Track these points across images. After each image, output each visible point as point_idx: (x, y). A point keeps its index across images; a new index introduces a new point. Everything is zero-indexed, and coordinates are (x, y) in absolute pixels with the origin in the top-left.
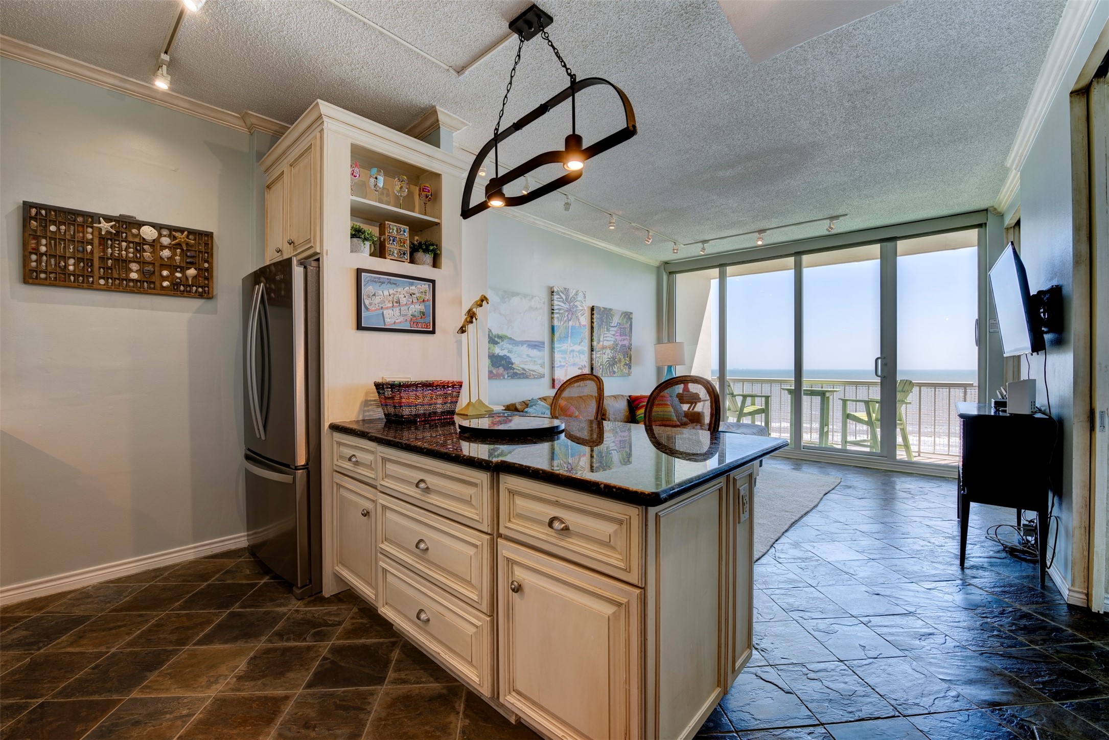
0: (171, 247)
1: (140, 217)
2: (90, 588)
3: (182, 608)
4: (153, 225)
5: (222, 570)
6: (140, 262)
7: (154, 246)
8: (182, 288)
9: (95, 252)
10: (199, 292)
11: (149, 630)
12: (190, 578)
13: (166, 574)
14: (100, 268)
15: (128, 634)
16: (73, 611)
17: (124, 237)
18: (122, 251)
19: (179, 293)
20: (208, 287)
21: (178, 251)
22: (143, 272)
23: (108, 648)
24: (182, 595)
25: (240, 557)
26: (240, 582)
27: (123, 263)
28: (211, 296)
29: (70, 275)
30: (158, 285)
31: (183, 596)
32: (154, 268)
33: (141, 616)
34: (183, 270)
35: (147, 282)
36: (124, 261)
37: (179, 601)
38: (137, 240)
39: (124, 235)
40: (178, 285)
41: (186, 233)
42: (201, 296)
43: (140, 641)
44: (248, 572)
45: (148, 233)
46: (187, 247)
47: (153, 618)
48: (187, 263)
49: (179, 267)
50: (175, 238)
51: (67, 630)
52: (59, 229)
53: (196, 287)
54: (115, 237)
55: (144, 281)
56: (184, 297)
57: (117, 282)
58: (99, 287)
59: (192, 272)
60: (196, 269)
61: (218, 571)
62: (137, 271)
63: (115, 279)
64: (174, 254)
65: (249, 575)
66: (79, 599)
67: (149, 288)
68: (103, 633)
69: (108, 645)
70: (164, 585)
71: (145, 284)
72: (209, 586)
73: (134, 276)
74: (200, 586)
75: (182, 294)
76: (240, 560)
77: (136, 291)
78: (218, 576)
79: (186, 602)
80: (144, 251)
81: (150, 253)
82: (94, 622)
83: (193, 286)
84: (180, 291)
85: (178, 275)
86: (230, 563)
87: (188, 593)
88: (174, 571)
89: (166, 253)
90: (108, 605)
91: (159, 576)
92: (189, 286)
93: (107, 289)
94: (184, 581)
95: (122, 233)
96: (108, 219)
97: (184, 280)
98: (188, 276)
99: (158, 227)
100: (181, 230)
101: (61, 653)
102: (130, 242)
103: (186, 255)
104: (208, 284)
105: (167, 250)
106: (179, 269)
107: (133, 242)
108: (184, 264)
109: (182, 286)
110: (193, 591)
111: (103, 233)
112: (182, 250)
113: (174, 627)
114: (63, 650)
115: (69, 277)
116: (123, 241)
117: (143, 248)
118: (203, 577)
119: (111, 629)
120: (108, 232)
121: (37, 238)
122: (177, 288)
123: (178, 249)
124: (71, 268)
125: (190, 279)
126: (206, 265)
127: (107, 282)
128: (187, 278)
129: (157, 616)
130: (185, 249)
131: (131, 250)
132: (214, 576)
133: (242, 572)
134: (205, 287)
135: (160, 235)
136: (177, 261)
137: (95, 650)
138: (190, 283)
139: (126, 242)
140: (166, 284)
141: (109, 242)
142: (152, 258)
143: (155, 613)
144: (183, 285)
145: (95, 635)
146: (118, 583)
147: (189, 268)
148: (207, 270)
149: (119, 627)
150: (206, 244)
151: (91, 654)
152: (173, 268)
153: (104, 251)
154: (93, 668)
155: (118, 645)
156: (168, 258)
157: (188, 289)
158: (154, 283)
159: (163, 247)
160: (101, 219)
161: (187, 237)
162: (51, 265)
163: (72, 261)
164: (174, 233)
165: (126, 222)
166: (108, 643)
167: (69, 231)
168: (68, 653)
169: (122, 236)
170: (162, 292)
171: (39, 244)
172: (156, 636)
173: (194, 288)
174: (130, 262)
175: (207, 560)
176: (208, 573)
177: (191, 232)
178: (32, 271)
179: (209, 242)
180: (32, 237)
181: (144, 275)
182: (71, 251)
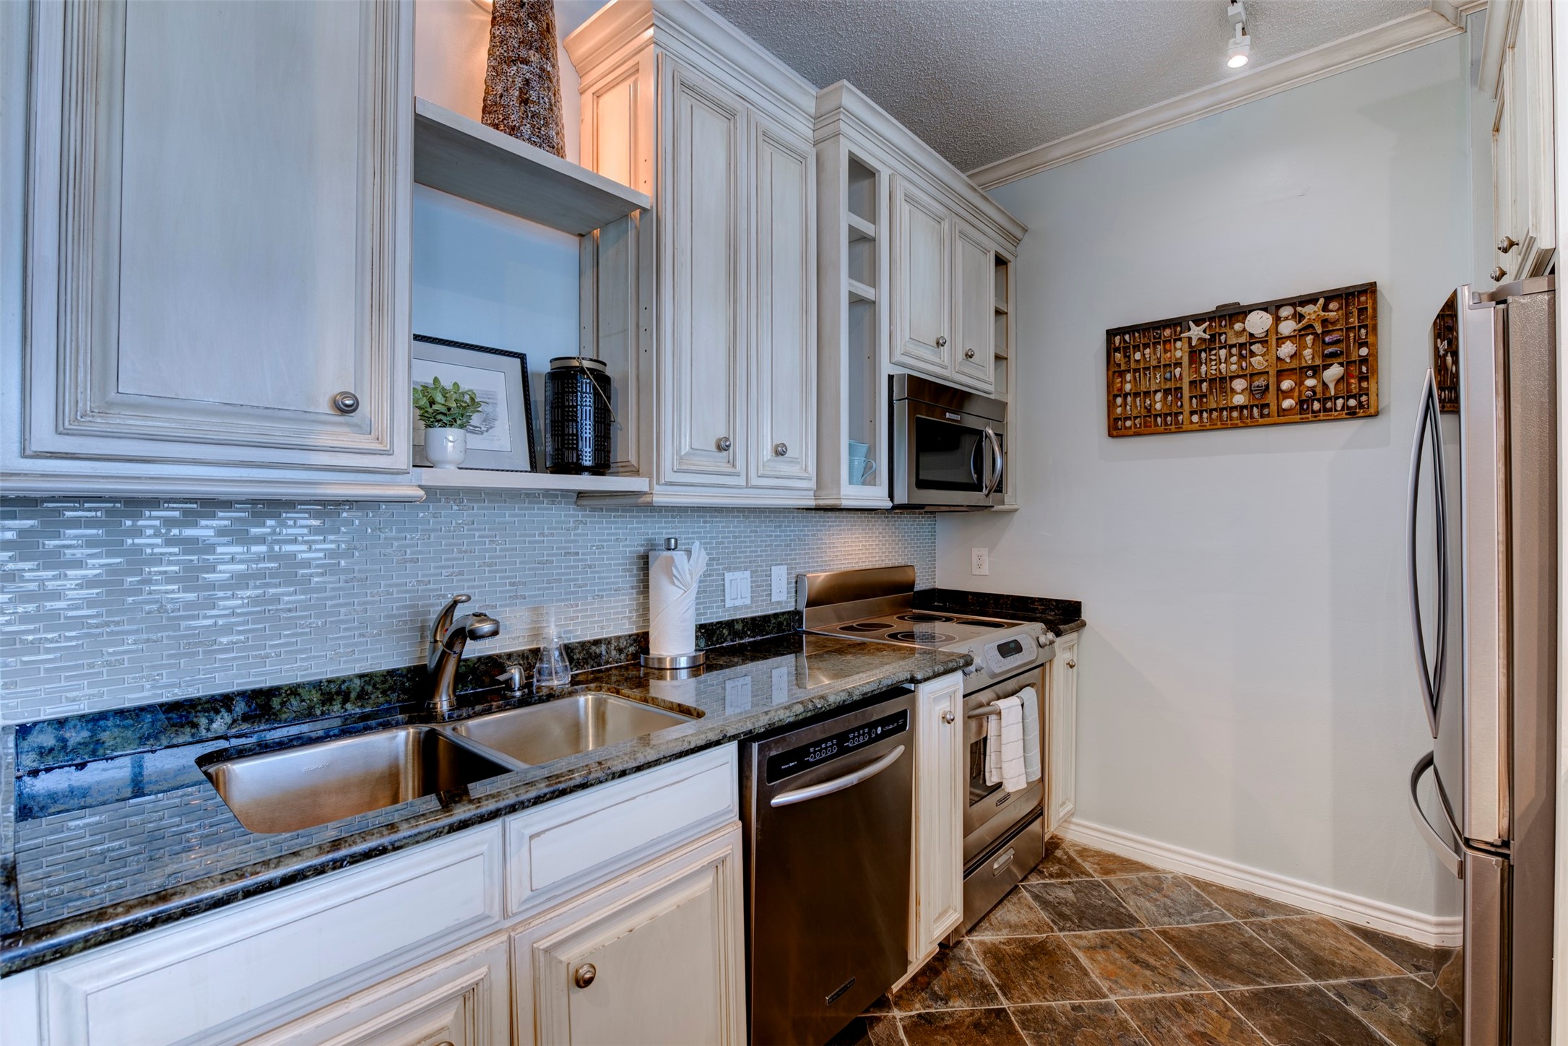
0: (1295, 336)
1: (1245, 301)
2: (1169, 876)
3: (1242, 1003)
4: (1264, 307)
5: (1361, 973)
6: (1246, 375)
7: (1267, 341)
8: (1316, 406)
9: (1184, 376)
10: (1349, 408)
11: (1170, 1005)
12: (1297, 952)
13: (1271, 918)
14: (1191, 398)
15: (1146, 988)
16: (1128, 899)
17: (1223, 341)
18: (1221, 363)
19: (1310, 415)
20: (1367, 394)
21: (1309, 339)
22: (1251, 390)
23: (1110, 989)
24: (1259, 976)
25: (1418, 968)
26: (1373, 1028)
27: (1221, 383)
28: (1372, 411)
29: (1156, 416)
30: (1273, 407)
31: (1260, 980)
32: (1268, 381)
33: (1183, 969)
34: (1316, 371)
35: (1257, 406)
36: (1223, 379)
37: (1247, 984)
38: (1242, 340)
39: (1223, 337)
40: (1310, 401)
41: (1321, 301)
42: (1352, 414)
43: (1147, 1012)
44: (1405, 1015)
45: (1258, 323)
46: (1323, 327)
47: (1191, 987)
48: (1325, 357)
49: (1310, 368)
50: (1301, 317)
51: (1102, 923)
52: (1144, 355)
53: (1343, 397)
54: (1211, 343)
55: (1252, 407)
56: (1320, 421)
57: (1215, 414)
58: (1190, 427)
59: (1334, 372)
60: (1341, 364)
61: (1355, 971)
62: (1243, 390)
63: (1212, 410)
64: (1301, 347)
65: (1402, 1024)
66: (1146, 885)
67: (1262, 416)
68: (1125, 961)
69: (1114, 986)
70: (1251, 937)
71: (1255, 409)
72: (1315, 990)
73: (1239, 400)
74: (1300, 978)
75: (1316, 418)
76: (1412, 976)
77: (1240, 425)
78: (1344, 980)
79: (1255, 995)
80: (1252, 354)
81: (1263, 356)
82: (1132, 934)
83: (1338, 398)
84: (1313, 412)
85: (1310, 382)
86: (1386, 969)
87: (1272, 979)
88: (1285, 921)
89: (1287, 349)
90: (1166, 919)
91: (1257, 915)
92: (1330, 399)
93: (1202, 428)
94: (1283, 951)
95: (1220, 335)
96: (1198, 320)
97: (1319, 390)
98: (1326, 381)
99: (1273, 307)
100: (1311, 299)
101: (1072, 954)
102: (1231, 346)
103: (1323, 341)
104: (1368, 389)
105: (1288, 343)
106: (1310, 373)
107: (1234, 346)
108: (1318, 362)
109: (1316, 403)
110: (1281, 981)
111: (1193, 344)
112: (1316, 334)
113: (1202, 1029)
114: (1075, 951)
115: (1156, 420)
116: (1220, 348)
117: (1251, 350)
118: (1319, 966)
119: (1137, 961)
120: (1201, 340)
121: (1121, 374)
122: (1308, 407)
123: (1308, 334)
124: (1158, 406)
125: (1332, 386)
126: (1364, 351)
127: (1201, 417)
128: (1325, 385)
129: (1204, 987)
130: (1319, 331)
131: (1234, 359)
132: (1337, 978)
133: (1392, 1006)
134: (1361, 396)
135: (1278, 320)
136: (1307, 358)
137: (1098, 981)
138: (1333, 394)
139: (1225, 347)
140: (1287, 403)
141: (1203, 355)
142: (1266, 364)
143: (1202, 980)
144: (1318, 400)
145: (1117, 955)
146: (1203, 890)
147: (1326, 367)
148: (1364, 361)
149: (1147, 966)
150: (1362, 311)
151: (1092, 982)
152: (1300, 372)
153: (1198, 371)
154: (1074, 1008)
155: (1124, 995)
156: (1291, 357)
157: (1329, 405)
158: (1268, 405)
159: (1281, 340)
160: (1190, 322)
161: (1325, 308)
162: (1137, 407)
163: (1159, 396)
164: (1299, 309)
165: (1225, 316)
166: (1116, 982)
167: (1155, 354)
168: (1076, 959)
169: (1220, 340)
170: (1282, 419)
171: (1123, 382)
172: (1169, 1024)
173: (1340, 402)
174: (1232, 378)
175: (1351, 933)
176: (1334, 964)
177: (1330, 296)
178: (1116, 420)
179: (1369, 305)
180: (1117, 374)
181: (1253, 395)
182: (1158, 381)
